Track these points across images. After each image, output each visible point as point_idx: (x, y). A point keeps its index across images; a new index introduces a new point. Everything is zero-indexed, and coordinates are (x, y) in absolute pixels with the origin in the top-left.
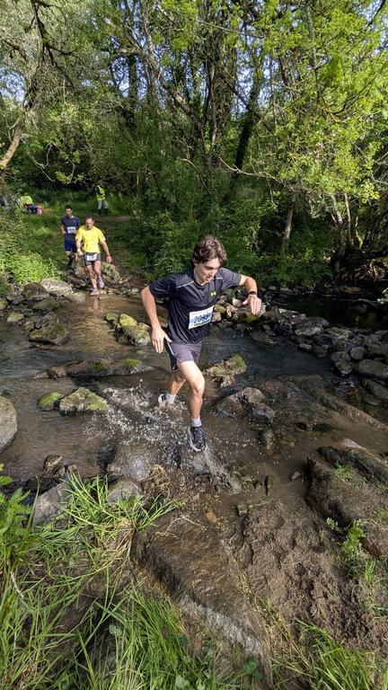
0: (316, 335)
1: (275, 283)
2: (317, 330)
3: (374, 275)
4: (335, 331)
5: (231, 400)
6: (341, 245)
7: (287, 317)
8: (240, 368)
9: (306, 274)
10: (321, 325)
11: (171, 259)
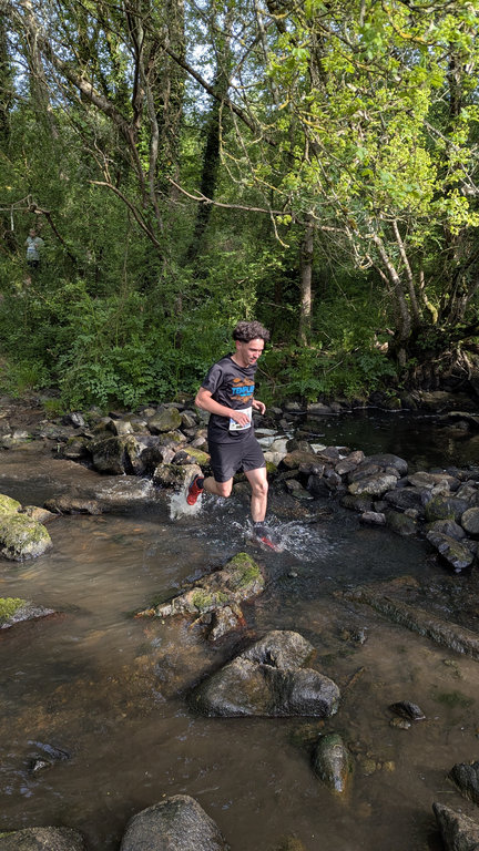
0: (389, 490)
1: (297, 396)
2: (390, 480)
3: (466, 368)
4: (422, 480)
5: (238, 670)
6: (403, 320)
7: (330, 459)
8: (251, 583)
9: (349, 376)
10: (394, 470)
11: (93, 368)
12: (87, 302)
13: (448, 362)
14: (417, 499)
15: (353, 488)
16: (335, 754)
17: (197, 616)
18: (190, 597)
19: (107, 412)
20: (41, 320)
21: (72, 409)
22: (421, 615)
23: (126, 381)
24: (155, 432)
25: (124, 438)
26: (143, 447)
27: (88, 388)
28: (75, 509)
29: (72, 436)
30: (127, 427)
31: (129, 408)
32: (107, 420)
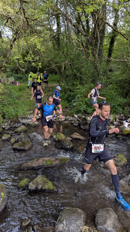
19: (84, 115)
20: (67, 91)
21: (75, 113)
23: (88, 107)
25: (88, 121)
27: (79, 108)
28: (78, 138)
31: (89, 113)
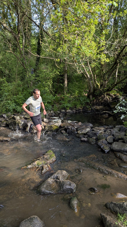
0: (88, 132)
1: (64, 108)
2: (88, 129)
3: (107, 100)
4: (97, 129)
5: (49, 181)
6: (91, 88)
7: (73, 124)
8: (52, 158)
9: (77, 102)
10: (89, 127)
11: (8, 102)
12: (6, 84)
13: (103, 98)
14: (95, 134)
15: (79, 132)
16: (75, 202)
17: (38, 168)
18: (36, 163)
19: (13, 114)
21: (3, 113)
22: (97, 164)
23: (18, 105)
24: (26, 119)
25: (17, 121)
26: (23, 123)
27: (7, 107)
28: (4, 140)
29: (3, 120)
30: (18, 118)
31: (19, 112)
32: (13, 116)
